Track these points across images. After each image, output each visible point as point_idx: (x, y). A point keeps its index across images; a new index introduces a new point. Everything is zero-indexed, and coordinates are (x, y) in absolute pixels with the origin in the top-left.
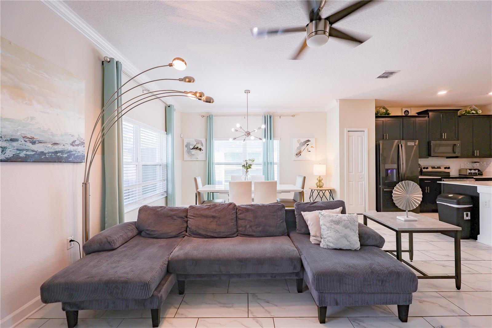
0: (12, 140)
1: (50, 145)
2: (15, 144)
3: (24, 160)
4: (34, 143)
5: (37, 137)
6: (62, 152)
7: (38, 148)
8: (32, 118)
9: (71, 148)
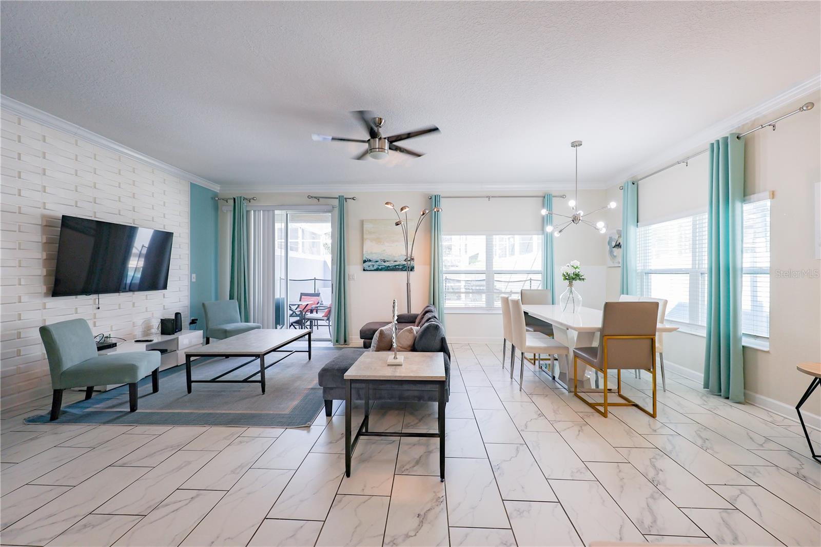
0: (376, 262)
1: (392, 262)
2: (377, 263)
3: (381, 270)
4: (385, 262)
5: (386, 259)
6: (399, 265)
7: (387, 264)
8: (384, 250)
9: (405, 263)
